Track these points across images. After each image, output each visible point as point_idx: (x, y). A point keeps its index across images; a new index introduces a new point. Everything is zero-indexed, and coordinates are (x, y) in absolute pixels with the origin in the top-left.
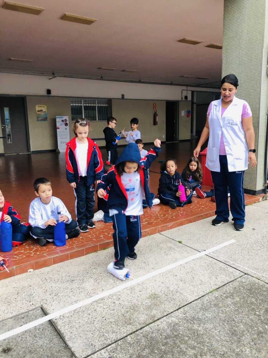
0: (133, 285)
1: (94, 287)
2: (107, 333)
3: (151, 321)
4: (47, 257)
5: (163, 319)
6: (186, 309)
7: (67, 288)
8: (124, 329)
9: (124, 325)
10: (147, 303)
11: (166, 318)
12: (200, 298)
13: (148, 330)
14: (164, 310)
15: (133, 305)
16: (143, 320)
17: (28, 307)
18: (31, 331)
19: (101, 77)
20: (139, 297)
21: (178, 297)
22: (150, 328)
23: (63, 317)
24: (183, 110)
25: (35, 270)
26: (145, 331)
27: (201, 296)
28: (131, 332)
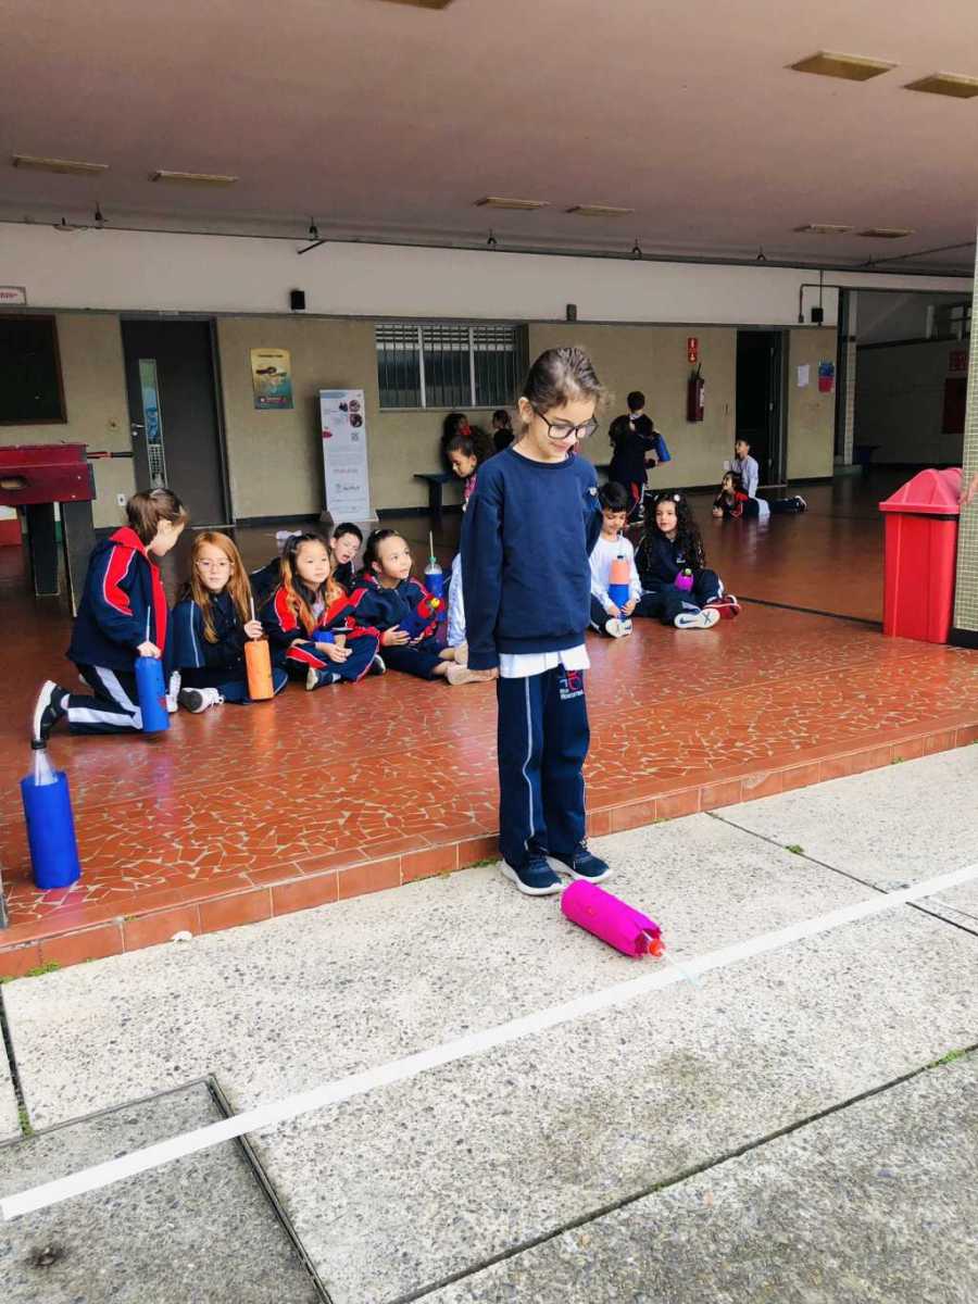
0: (595, 1016)
1: (428, 1011)
2: (472, 1211)
3: (668, 1173)
4: (249, 884)
5: (721, 1165)
6: (826, 1131)
7: (317, 1011)
8: (548, 1201)
9: (548, 1182)
10: (650, 1091)
11: (735, 1162)
12: (891, 1085)
13: (656, 1210)
14: (726, 1129)
15: (592, 1099)
16: (636, 1164)
17: (156, 1079)
18: (157, 1181)
19: (490, 239)
20: (617, 1065)
21: (791, 1075)
22: (665, 1203)
23: (295, 1128)
24: (802, 365)
25: (203, 933)
26: (642, 1216)
27: (893, 1078)
28: (577, 1214)
